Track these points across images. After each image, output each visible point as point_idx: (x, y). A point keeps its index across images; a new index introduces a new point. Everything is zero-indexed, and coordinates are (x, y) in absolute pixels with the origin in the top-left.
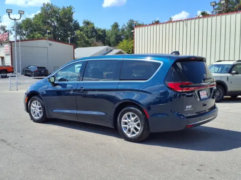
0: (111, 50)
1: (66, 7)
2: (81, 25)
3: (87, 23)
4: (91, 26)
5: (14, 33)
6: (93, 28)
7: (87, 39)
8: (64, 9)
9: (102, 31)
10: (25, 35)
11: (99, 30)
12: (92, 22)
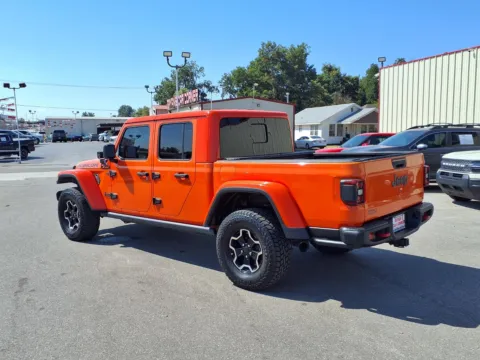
0: (359, 110)
1: (296, 46)
2: (319, 72)
3: (329, 69)
4: (334, 73)
5: (221, 89)
6: (338, 75)
7: (326, 94)
8: (292, 49)
9: (352, 81)
10: (236, 92)
11: (348, 78)
12: (337, 67)
